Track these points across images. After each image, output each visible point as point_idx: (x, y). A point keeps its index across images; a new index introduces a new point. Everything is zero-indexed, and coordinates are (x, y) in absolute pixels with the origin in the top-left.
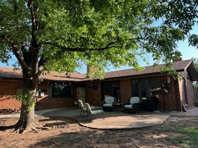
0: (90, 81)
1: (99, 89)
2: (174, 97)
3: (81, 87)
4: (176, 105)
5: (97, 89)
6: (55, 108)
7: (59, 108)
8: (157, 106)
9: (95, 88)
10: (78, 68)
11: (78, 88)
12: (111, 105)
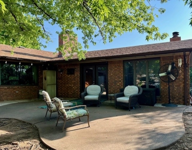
0: (64, 61)
1: (77, 74)
2: (182, 86)
3: (49, 69)
4: (184, 97)
5: (73, 73)
6: (7, 100)
7: (13, 100)
8: (158, 97)
9: (71, 72)
10: (45, 40)
11: (44, 71)
12: (96, 97)
